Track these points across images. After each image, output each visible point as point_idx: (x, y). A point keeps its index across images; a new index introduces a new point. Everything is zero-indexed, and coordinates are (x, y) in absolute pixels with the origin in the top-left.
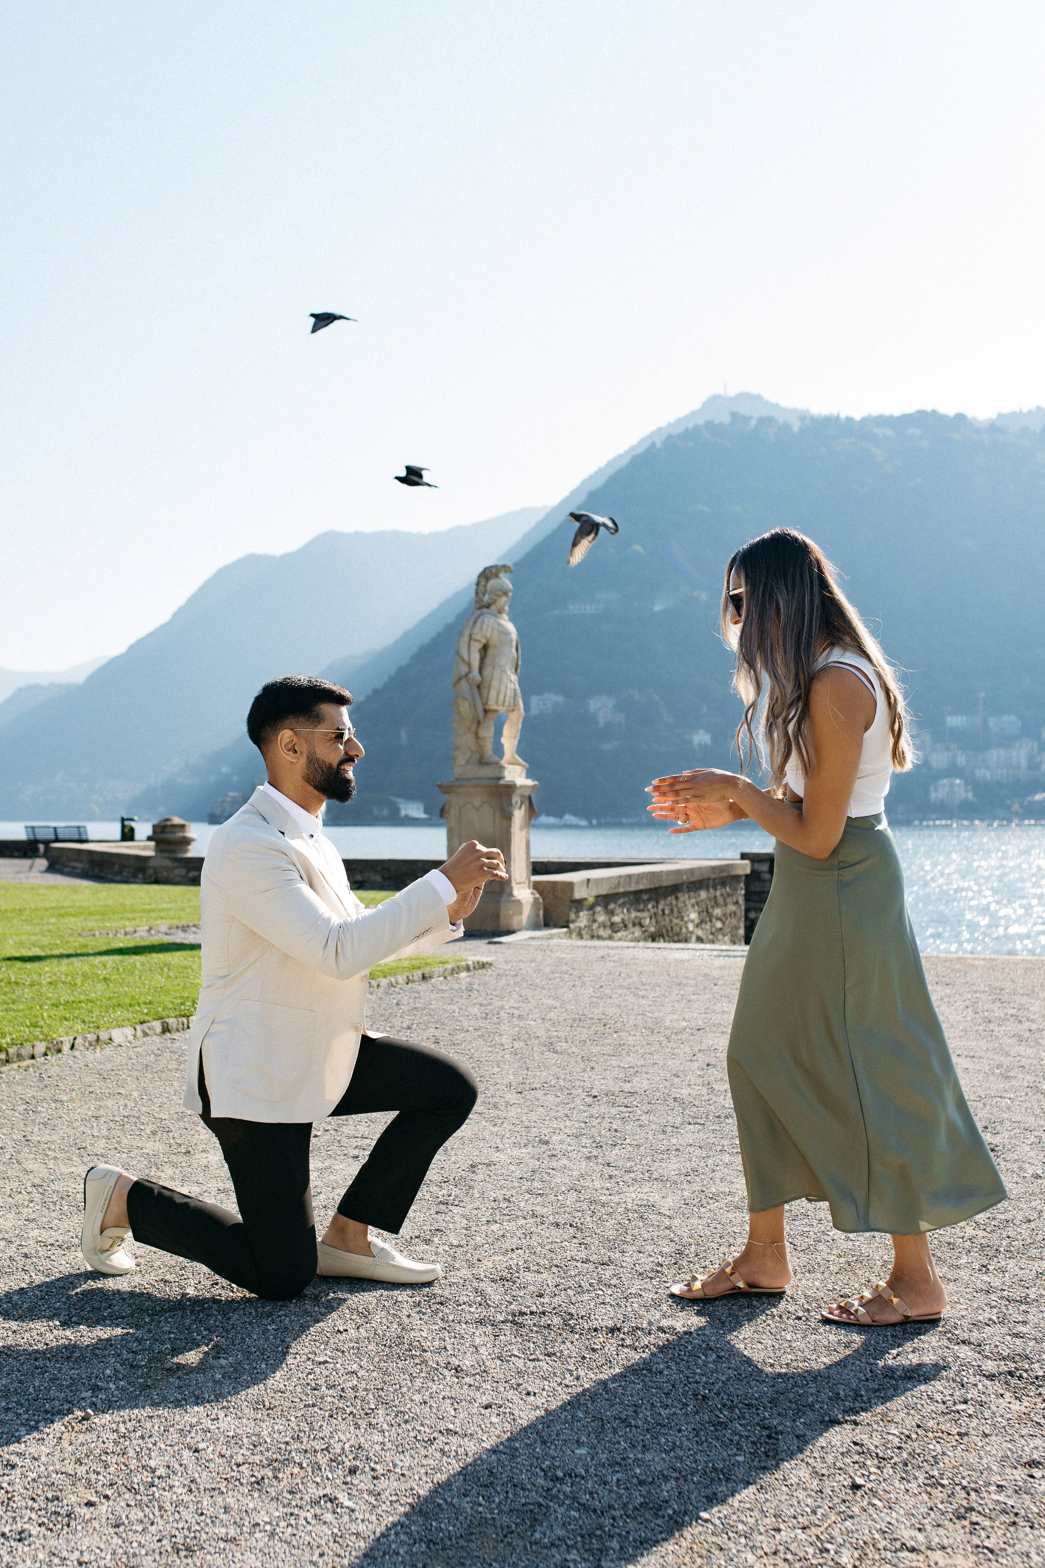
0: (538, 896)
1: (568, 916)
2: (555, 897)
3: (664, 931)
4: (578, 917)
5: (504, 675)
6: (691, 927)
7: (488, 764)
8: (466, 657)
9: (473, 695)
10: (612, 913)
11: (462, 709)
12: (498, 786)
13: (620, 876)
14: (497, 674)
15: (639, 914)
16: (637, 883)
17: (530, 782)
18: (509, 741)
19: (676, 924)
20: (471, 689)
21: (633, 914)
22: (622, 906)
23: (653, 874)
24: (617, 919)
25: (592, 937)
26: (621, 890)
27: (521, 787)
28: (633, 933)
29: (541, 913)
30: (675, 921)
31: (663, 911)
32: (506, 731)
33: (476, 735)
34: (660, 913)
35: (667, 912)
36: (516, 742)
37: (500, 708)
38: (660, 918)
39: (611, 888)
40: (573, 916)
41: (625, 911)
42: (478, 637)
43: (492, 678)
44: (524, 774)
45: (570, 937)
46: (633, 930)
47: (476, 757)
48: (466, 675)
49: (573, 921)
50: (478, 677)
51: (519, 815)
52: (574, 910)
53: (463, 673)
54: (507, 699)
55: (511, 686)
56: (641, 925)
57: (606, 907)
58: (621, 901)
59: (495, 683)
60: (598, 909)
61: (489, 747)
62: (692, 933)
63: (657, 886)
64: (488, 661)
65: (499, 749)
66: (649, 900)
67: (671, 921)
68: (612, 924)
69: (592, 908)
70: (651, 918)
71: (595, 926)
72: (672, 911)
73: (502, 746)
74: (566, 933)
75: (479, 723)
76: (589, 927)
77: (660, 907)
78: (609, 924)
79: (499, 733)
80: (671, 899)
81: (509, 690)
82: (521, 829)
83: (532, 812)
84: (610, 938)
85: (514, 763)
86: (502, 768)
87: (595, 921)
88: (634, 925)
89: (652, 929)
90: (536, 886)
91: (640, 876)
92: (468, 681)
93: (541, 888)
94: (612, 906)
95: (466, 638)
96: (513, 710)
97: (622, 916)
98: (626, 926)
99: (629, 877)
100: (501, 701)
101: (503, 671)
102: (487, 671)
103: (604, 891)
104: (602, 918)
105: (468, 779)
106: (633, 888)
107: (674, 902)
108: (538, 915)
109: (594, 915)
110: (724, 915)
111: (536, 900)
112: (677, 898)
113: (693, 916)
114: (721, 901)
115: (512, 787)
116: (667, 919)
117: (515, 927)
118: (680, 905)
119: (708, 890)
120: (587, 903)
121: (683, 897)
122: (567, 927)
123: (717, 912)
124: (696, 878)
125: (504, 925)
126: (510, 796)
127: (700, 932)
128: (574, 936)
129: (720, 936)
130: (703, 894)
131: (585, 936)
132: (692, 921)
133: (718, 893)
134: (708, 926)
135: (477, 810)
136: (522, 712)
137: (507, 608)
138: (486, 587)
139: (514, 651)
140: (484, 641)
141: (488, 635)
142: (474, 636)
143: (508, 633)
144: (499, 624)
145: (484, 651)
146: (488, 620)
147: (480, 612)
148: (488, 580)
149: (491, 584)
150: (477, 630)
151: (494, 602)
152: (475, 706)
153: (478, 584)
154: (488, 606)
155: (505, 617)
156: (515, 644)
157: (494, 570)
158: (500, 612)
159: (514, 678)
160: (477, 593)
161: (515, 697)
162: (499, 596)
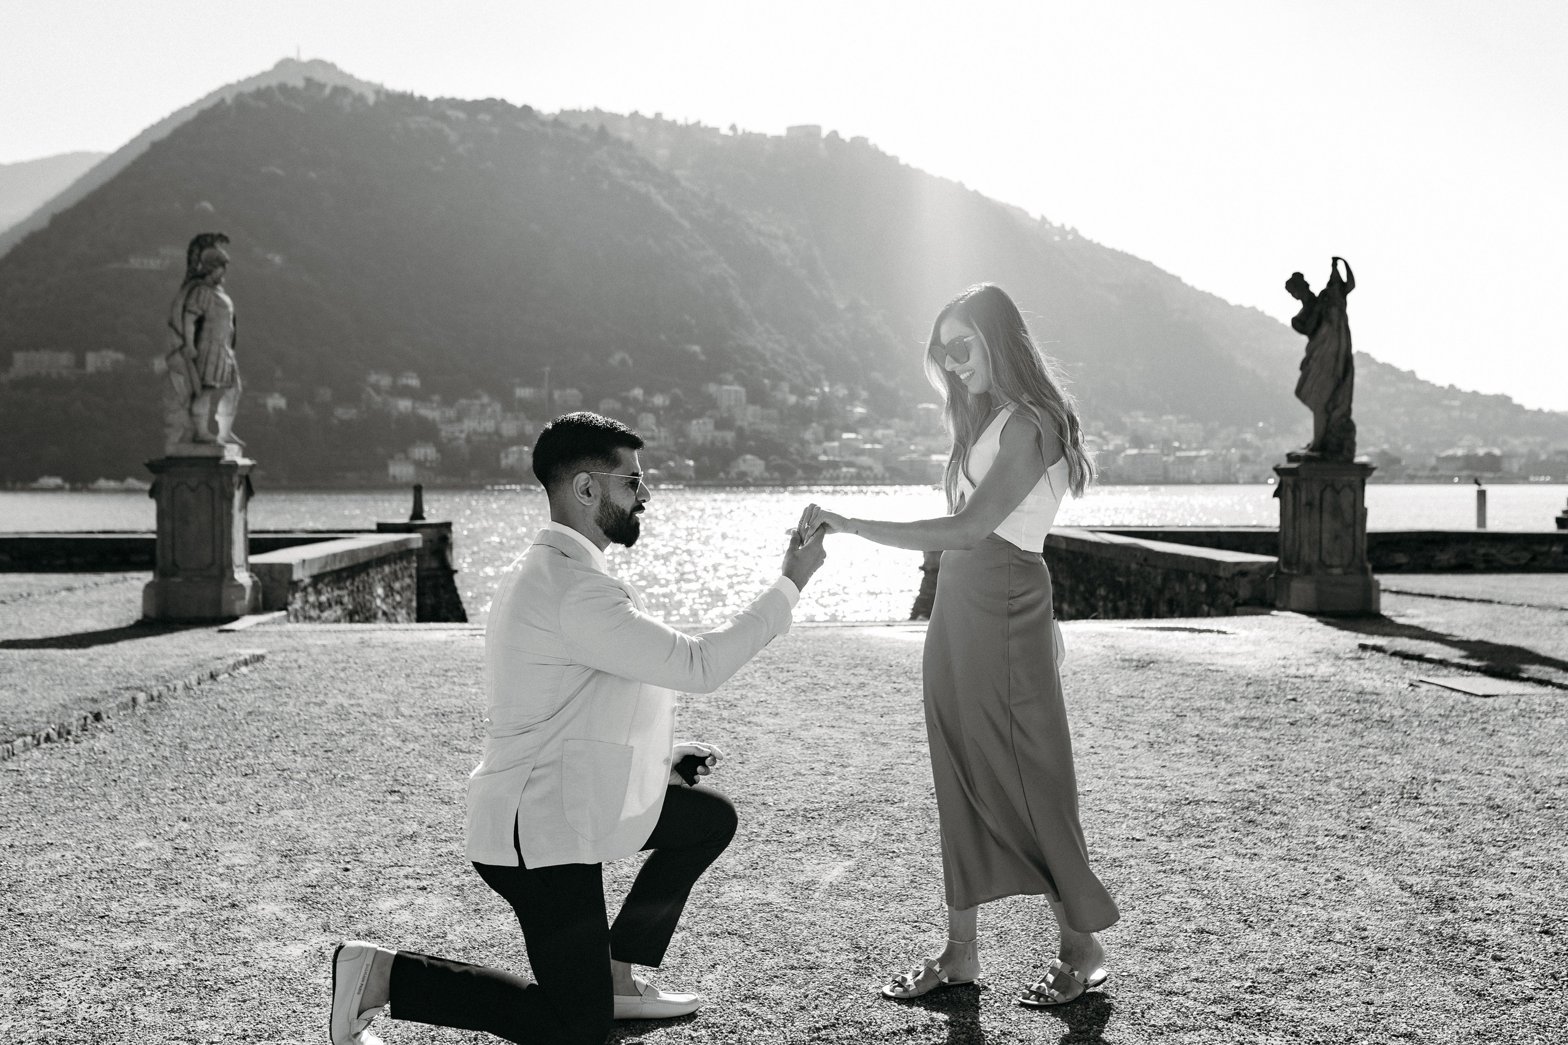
0: (256, 579)
1: (287, 598)
2: (273, 579)
3: (359, 608)
4: (294, 598)
5: (222, 349)
6: (379, 602)
7: (203, 442)
8: (180, 329)
9: (189, 370)
10: (319, 593)
11: (176, 384)
12: (217, 466)
13: (328, 556)
14: (215, 348)
15: (339, 592)
16: (340, 561)
17: (247, 462)
18: (223, 420)
19: (369, 601)
20: (187, 363)
21: (336, 593)
22: (327, 585)
23: (352, 553)
25: (305, 618)
26: (328, 569)
27: (244, 467)
28: (336, 612)
29: (260, 597)
30: (367, 597)
31: (358, 587)
32: (221, 408)
33: (191, 413)
34: (355, 589)
35: (361, 588)
36: (231, 419)
37: (218, 385)
38: (355, 595)
39: (321, 568)
40: (290, 598)
41: (329, 589)
42: (194, 308)
43: (209, 352)
44: (240, 454)
45: (289, 621)
46: (335, 609)
47: (190, 435)
48: (181, 348)
49: (291, 604)
50: (194, 352)
51: (238, 495)
52: (291, 592)
53: (177, 345)
54: (226, 374)
55: (229, 361)
56: (341, 603)
57: (316, 587)
58: (326, 580)
59: (213, 358)
60: (310, 590)
61: (203, 426)
62: (379, 608)
63: (355, 562)
64: (205, 335)
65: (214, 427)
66: (348, 577)
67: (364, 597)
68: (320, 604)
69: (305, 589)
70: (349, 595)
71: (307, 607)
73: (216, 423)
74: (284, 616)
75: (194, 399)
76: (303, 608)
77: (356, 584)
78: (317, 604)
79: (213, 412)
80: (363, 576)
81: (226, 367)
82: (240, 510)
83: (248, 491)
84: (319, 618)
85: (231, 441)
86: (222, 447)
87: (307, 602)
88: (337, 603)
89: (350, 607)
90: (253, 569)
92: (183, 354)
93: (256, 570)
94: (320, 586)
95: (180, 309)
96: (230, 387)
97: (327, 595)
98: (330, 605)
99: (335, 555)
100: (219, 377)
101: (223, 346)
102: (204, 345)
103: (315, 571)
104: (312, 599)
105: (182, 458)
106: (337, 566)
107: (366, 578)
108: (256, 599)
109: (306, 596)
110: (402, 588)
111: (255, 584)
112: (368, 574)
113: (380, 591)
114: (400, 575)
115: (233, 466)
116: (361, 595)
117: (238, 612)
118: (371, 580)
119: (390, 565)
120: (302, 585)
121: (372, 572)
122: (286, 609)
123: (397, 586)
124: (383, 553)
125: (225, 610)
126: (230, 478)
127: (384, 607)
128: (292, 618)
129: (399, 610)
130: (387, 569)
131: (301, 618)
132: (379, 596)
133: (398, 567)
134: (390, 600)
135: (193, 490)
136: (240, 388)
137: (223, 280)
138: (199, 256)
139: (231, 324)
140: (200, 312)
141: (205, 307)
142: (189, 308)
143: (224, 305)
144: (218, 297)
145: (200, 323)
146: (205, 293)
147: (193, 282)
148: (202, 248)
149: (206, 253)
150: (192, 301)
151: (210, 272)
152: (191, 381)
153: (190, 252)
154: (203, 276)
155: (220, 287)
156: (231, 317)
157: (209, 240)
158: (216, 282)
159: (231, 352)
160: (189, 262)
161: (233, 372)
162: (216, 267)
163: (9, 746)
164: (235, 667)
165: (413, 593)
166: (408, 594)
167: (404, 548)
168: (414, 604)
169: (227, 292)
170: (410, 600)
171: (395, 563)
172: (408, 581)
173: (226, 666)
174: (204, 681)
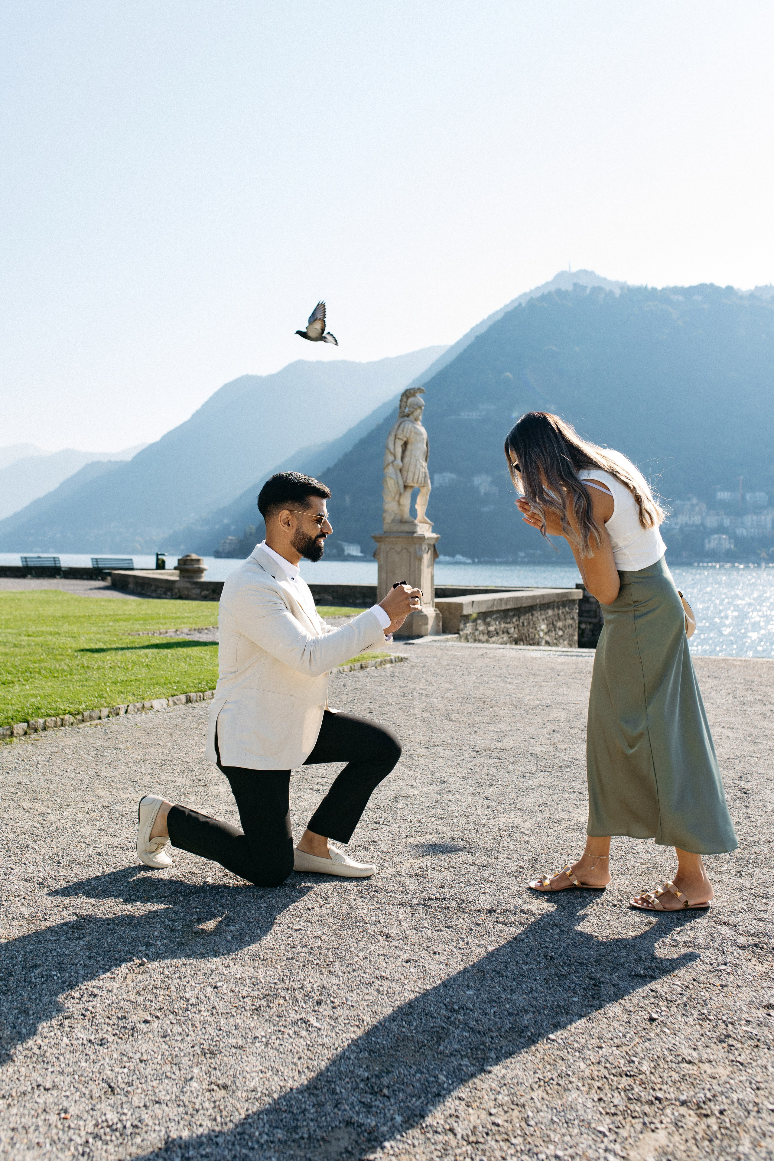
0: (439, 612)
1: (459, 626)
2: (450, 613)
3: (524, 637)
4: (465, 627)
5: (418, 462)
6: (542, 634)
7: (406, 522)
8: (392, 450)
9: (397, 475)
10: (489, 624)
11: (389, 485)
12: (413, 538)
13: (494, 600)
14: (413, 461)
15: (506, 625)
16: (506, 604)
17: (434, 535)
18: (421, 507)
19: (532, 633)
20: (396, 471)
21: (503, 625)
22: (495, 619)
23: (517, 598)
24: (492, 628)
25: (475, 640)
26: (495, 609)
27: (429, 538)
28: (503, 638)
29: (441, 624)
30: (531, 630)
31: (523, 623)
32: (419, 500)
33: (399, 502)
34: (521, 624)
35: (525, 624)
36: (425, 508)
37: (415, 485)
38: (521, 628)
39: (489, 607)
40: (462, 626)
41: (497, 623)
42: (401, 437)
43: (410, 464)
44: (430, 530)
45: (460, 641)
46: (502, 636)
47: (398, 518)
48: (392, 462)
49: (462, 630)
50: (400, 464)
51: (427, 557)
52: (463, 622)
53: (390, 461)
54: (420, 479)
55: (422, 470)
56: (508, 633)
57: (484, 620)
58: (494, 616)
59: (412, 468)
60: (479, 622)
61: (407, 512)
62: (542, 638)
63: (519, 606)
64: (408, 453)
65: (413, 512)
66: (514, 616)
67: (528, 630)
68: (489, 632)
69: (475, 621)
70: (515, 628)
71: (477, 633)
72: (529, 623)
73: (416, 510)
74: (457, 638)
75: (400, 495)
76: (473, 634)
77: (521, 620)
78: (486, 632)
79: (414, 503)
80: (528, 615)
81: (421, 473)
82: (428, 567)
83: (435, 555)
84: (487, 641)
85: (424, 522)
86: (415, 525)
87: (477, 630)
88: (503, 633)
89: (516, 636)
90: (438, 606)
91: (508, 600)
92: (393, 466)
93: (441, 607)
94: (488, 620)
95: (392, 438)
96: (424, 486)
97: (495, 626)
98: (497, 633)
99: (501, 600)
100: (415, 481)
101: (418, 460)
102: (406, 460)
103: (483, 609)
104: (481, 628)
105: (393, 533)
106: (503, 607)
107: (531, 617)
108: (439, 625)
109: (476, 625)
110: (565, 626)
111: (437, 615)
112: (532, 615)
113: (544, 627)
114: (562, 617)
115: (422, 538)
116: (526, 629)
117: (423, 633)
118: (534, 619)
119: (553, 609)
120: (472, 618)
121: (537, 614)
122: (458, 633)
123: (560, 624)
124: (545, 601)
125: (415, 631)
126: (421, 545)
127: (548, 638)
128: (462, 640)
129: (561, 641)
130: (550, 612)
131: (470, 640)
132: (543, 630)
133: (560, 612)
134: (553, 634)
135: (399, 553)
136: (430, 487)
137: (420, 417)
138: (406, 402)
139: (425, 446)
140: (405, 439)
141: (408, 435)
142: (398, 436)
143: (421, 434)
144: (415, 428)
145: (405, 445)
146: (408, 425)
147: (402, 419)
148: (408, 398)
149: (411, 400)
150: (400, 432)
151: (412, 413)
152: (398, 483)
153: (401, 401)
154: (408, 416)
155: (419, 423)
156: (425, 441)
157: (412, 392)
158: (416, 420)
159: (425, 464)
160: (400, 407)
161: (425, 477)
162: (416, 409)
163: (201, 694)
164: (383, 663)
165: (574, 630)
166: (571, 631)
167: (565, 599)
168: (576, 638)
169: (423, 425)
170: (573, 636)
171: (559, 609)
172: (570, 622)
173: (374, 662)
174: (354, 670)
